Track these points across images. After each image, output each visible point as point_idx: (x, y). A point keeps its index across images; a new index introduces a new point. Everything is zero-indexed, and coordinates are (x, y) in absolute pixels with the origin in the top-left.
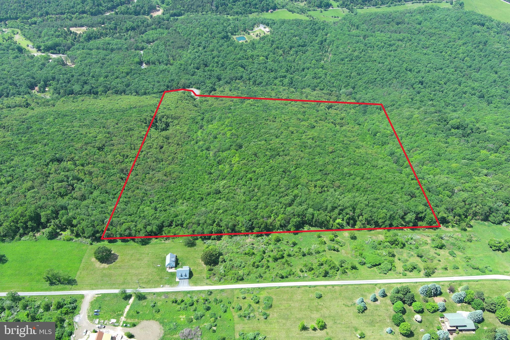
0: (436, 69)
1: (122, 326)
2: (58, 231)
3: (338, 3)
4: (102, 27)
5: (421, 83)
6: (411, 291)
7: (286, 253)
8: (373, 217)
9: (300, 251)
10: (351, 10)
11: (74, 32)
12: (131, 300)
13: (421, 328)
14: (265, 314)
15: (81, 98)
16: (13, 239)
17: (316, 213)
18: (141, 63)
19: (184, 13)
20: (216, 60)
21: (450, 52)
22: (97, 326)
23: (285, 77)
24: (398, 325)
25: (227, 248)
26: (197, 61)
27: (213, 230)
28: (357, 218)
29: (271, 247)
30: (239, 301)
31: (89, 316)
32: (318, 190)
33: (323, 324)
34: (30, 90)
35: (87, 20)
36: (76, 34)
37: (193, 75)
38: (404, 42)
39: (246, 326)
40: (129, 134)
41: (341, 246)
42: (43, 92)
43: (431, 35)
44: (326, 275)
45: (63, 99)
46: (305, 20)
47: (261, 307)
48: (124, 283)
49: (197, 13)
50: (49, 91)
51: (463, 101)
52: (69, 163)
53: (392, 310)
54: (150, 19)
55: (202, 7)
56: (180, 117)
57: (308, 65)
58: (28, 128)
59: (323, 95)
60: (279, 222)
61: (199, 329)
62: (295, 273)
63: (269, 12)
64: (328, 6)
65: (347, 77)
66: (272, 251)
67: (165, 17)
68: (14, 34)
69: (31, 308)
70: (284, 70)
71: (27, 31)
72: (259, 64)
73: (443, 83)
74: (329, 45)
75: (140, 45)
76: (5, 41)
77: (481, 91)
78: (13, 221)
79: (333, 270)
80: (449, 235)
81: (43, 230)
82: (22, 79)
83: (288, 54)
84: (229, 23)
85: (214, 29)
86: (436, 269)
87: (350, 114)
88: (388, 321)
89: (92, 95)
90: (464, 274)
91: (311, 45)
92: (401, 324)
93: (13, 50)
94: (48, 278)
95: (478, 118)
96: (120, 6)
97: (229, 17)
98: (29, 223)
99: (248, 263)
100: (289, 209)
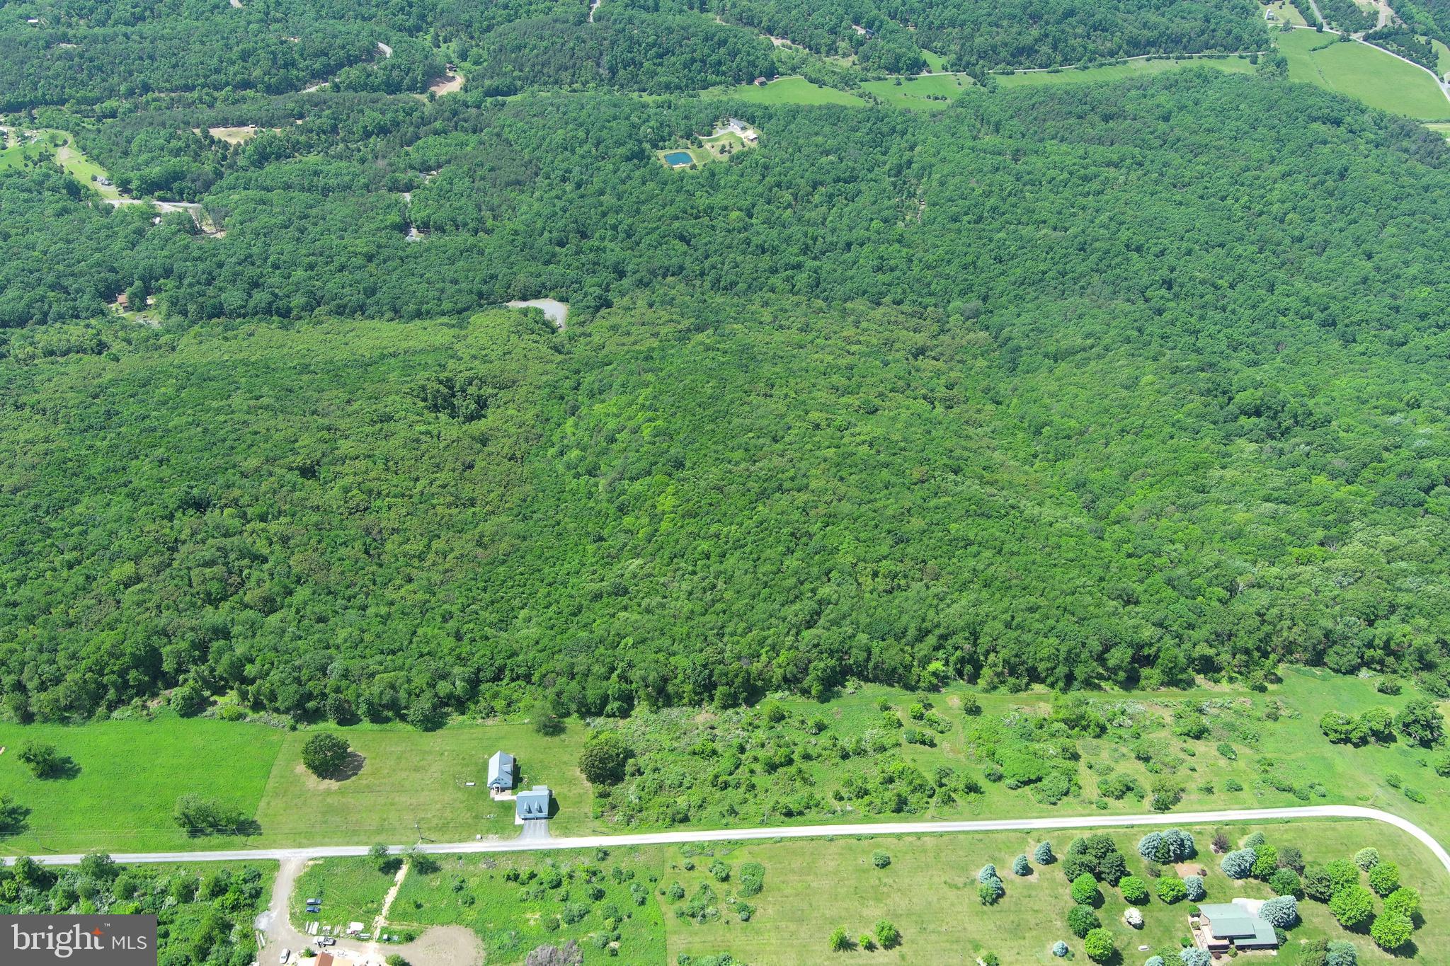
0: (1208, 247)
1: (379, 940)
2: (207, 693)
3: (944, 60)
4: (297, 127)
5: (1168, 284)
6: (1116, 847)
7: (799, 750)
8: (1024, 657)
9: (835, 745)
10: (980, 79)
11: (220, 141)
12: (401, 875)
13: (1142, 944)
14: (744, 908)
15: (246, 326)
16: (89, 717)
17: (876, 646)
18: (404, 228)
19: (522, 87)
20: (611, 220)
21: (1246, 198)
22: (315, 940)
23: (799, 266)
24: (1082, 934)
25: (647, 737)
26: (560, 224)
27: (609, 692)
28: (982, 658)
29: (760, 735)
30: (679, 874)
31: (293, 915)
32: (882, 584)
33: (893, 932)
34: (104, 305)
35: (256, 106)
36: (226, 146)
37: (547, 263)
38: (1124, 170)
39: (697, 939)
40: (381, 430)
41: (942, 732)
42: (139, 310)
43: (1196, 150)
44: (900, 806)
45: (196, 328)
46: (853, 108)
47: (734, 891)
48: (380, 830)
49: (556, 87)
50: (157, 306)
51: (1279, 334)
52: (227, 511)
53: (1067, 898)
54: (428, 104)
55: (571, 71)
56: (514, 382)
57: (860, 233)
58: (109, 415)
59: (901, 318)
60: (782, 670)
61: (575, 947)
62: (823, 803)
63: (756, 83)
64: (917, 66)
65: (965, 267)
66: (763, 746)
67: (471, 98)
68: (56, 145)
69: (145, 894)
70: (795, 249)
71: (92, 136)
72: (729, 231)
73: (1227, 285)
74: (919, 177)
75: (403, 177)
76: (31, 165)
77: (1326, 309)
78: (90, 670)
79: (918, 794)
80: (1219, 701)
81: (167, 692)
82: (82, 274)
83: (808, 201)
84: (645, 116)
85: (604, 133)
86: (1183, 790)
87: (972, 373)
88: (1059, 924)
89: (275, 318)
90: (1256, 804)
91: (870, 176)
92: (1091, 932)
93: (54, 190)
94: (187, 816)
95: (1313, 383)
96: (346, 68)
97: (646, 98)
98: (132, 675)
99: (702, 776)
100: (807, 634)
